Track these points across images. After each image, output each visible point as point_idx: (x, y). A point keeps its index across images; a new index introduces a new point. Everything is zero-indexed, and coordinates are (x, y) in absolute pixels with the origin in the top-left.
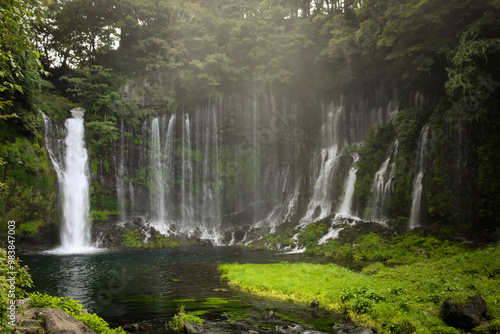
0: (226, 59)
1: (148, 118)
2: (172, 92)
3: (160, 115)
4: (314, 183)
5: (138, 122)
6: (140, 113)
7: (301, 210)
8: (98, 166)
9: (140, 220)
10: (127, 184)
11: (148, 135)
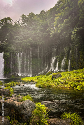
0: (31, 40)
1: (17, 53)
2: (21, 47)
3: (19, 52)
4: (51, 64)
5: (15, 53)
6: (15, 52)
7: (48, 70)
8: (6, 62)
9: (15, 73)
10: (13, 66)
11: (17, 56)
